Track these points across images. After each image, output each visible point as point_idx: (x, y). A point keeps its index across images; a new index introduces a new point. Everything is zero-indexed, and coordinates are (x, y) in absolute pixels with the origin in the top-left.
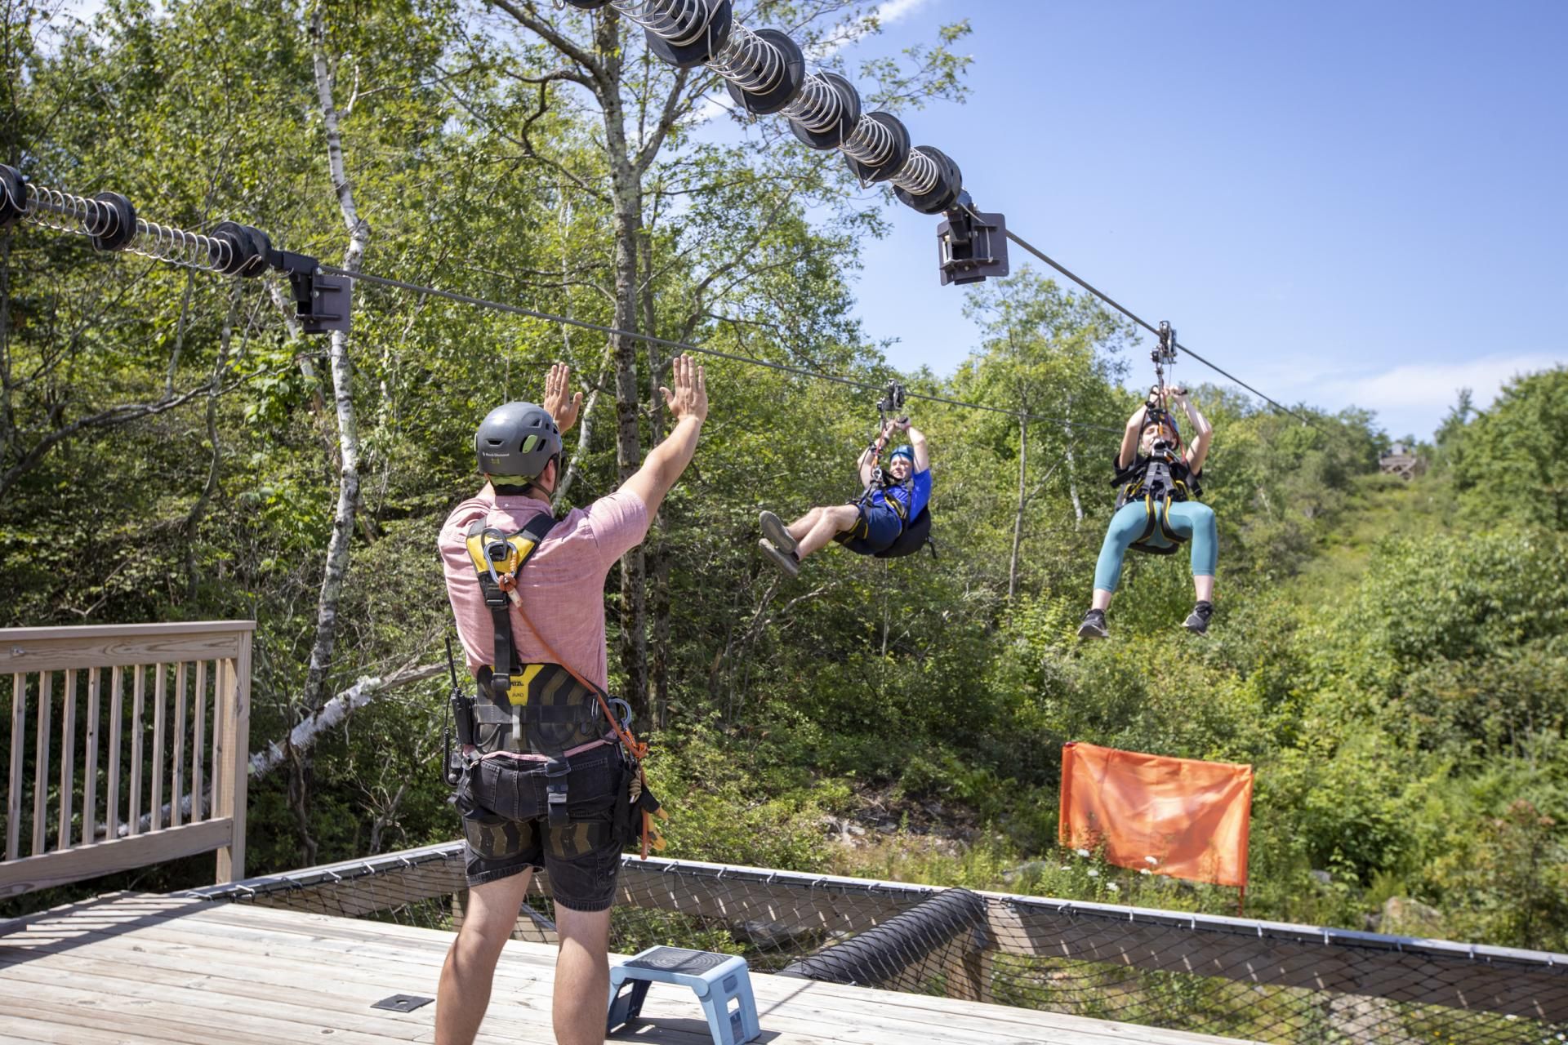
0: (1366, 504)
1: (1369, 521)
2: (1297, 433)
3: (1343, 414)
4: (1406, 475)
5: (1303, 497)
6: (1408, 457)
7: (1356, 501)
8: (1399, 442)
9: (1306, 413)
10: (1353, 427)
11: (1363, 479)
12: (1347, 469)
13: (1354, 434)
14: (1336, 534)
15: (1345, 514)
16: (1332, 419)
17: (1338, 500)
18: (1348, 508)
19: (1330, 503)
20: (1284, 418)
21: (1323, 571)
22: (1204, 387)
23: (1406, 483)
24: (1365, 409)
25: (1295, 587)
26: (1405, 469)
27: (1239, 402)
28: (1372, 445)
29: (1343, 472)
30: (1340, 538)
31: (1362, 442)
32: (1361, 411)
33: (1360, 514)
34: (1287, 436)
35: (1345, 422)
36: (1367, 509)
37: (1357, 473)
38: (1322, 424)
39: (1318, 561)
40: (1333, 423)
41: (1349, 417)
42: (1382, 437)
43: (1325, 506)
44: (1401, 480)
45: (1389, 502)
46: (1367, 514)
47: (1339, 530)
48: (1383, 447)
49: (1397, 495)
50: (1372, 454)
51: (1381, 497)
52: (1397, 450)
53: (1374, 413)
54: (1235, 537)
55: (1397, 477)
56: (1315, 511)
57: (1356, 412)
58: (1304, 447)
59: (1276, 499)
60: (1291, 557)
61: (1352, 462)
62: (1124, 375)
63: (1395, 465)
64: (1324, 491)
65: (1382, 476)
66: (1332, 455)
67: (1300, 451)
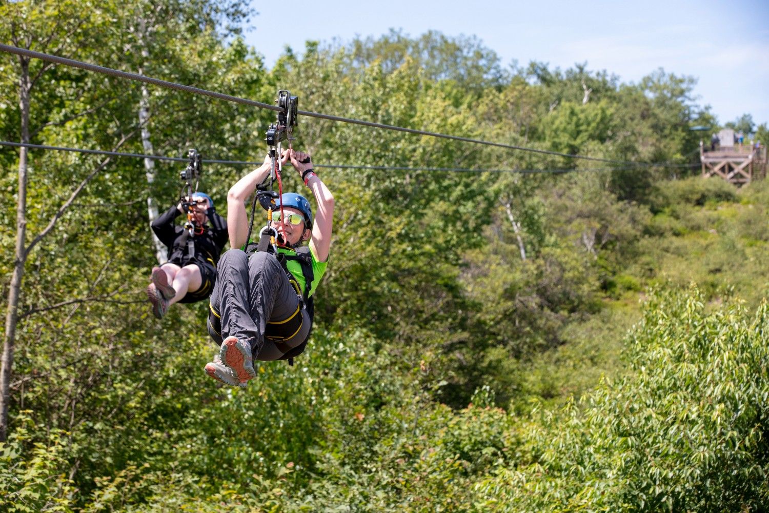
0: (678, 225)
1: (679, 253)
2: (573, 113)
3: (647, 82)
4: (739, 181)
5: (581, 215)
6: (741, 150)
7: (663, 221)
8: (730, 126)
9: (589, 80)
10: (661, 102)
11: (676, 185)
12: (652, 170)
13: (663, 115)
14: (630, 275)
15: (645, 242)
16: (630, 91)
17: (633, 221)
18: (648, 232)
19: (622, 226)
20: (556, 91)
21: (597, 339)
22: (427, 38)
23: (738, 192)
24: (679, 76)
25: (551, 368)
26: (738, 169)
27: (482, 62)
28: (690, 132)
29: (645, 174)
30: (636, 281)
31: (675, 127)
32: (672, 77)
33: (665, 243)
34: (557, 117)
35: (650, 95)
36: (677, 234)
37: (667, 175)
38: (613, 98)
39: (594, 321)
40: (631, 96)
41: (656, 88)
42: (705, 119)
43: (613, 230)
44: (729, 187)
45: (712, 222)
46: (677, 242)
47: (634, 268)
48: (705, 134)
49: (724, 210)
50: (689, 146)
51: (700, 214)
52: (726, 139)
53: (692, 81)
54: (452, 288)
55: (726, 182)
56: (598, 238)
57: (666, 79)
58: (584, 136)
59: (530, 222)
60: (549, 319)
61: (658, 158)
62: (243, 24)
63: (723, 162)
64: (612, 205)
65: (704, 181)
66: (628, 149)
67: (578, 142)
